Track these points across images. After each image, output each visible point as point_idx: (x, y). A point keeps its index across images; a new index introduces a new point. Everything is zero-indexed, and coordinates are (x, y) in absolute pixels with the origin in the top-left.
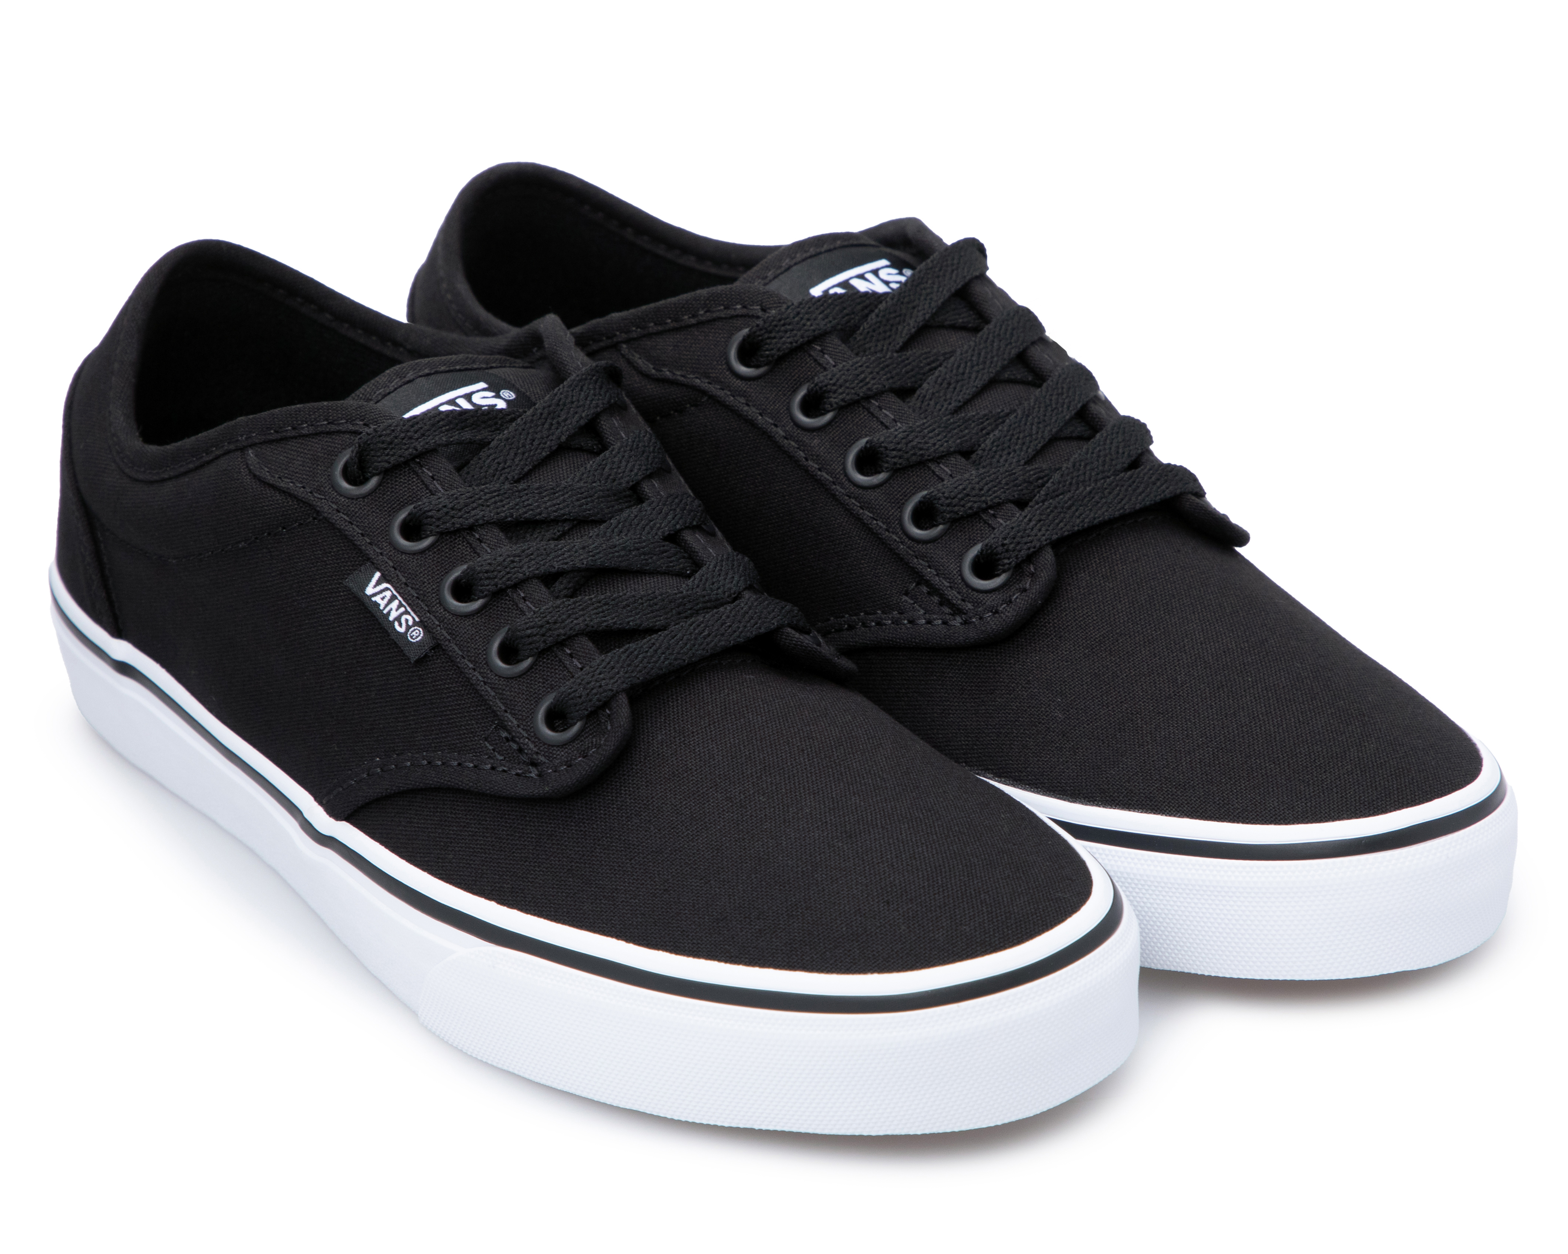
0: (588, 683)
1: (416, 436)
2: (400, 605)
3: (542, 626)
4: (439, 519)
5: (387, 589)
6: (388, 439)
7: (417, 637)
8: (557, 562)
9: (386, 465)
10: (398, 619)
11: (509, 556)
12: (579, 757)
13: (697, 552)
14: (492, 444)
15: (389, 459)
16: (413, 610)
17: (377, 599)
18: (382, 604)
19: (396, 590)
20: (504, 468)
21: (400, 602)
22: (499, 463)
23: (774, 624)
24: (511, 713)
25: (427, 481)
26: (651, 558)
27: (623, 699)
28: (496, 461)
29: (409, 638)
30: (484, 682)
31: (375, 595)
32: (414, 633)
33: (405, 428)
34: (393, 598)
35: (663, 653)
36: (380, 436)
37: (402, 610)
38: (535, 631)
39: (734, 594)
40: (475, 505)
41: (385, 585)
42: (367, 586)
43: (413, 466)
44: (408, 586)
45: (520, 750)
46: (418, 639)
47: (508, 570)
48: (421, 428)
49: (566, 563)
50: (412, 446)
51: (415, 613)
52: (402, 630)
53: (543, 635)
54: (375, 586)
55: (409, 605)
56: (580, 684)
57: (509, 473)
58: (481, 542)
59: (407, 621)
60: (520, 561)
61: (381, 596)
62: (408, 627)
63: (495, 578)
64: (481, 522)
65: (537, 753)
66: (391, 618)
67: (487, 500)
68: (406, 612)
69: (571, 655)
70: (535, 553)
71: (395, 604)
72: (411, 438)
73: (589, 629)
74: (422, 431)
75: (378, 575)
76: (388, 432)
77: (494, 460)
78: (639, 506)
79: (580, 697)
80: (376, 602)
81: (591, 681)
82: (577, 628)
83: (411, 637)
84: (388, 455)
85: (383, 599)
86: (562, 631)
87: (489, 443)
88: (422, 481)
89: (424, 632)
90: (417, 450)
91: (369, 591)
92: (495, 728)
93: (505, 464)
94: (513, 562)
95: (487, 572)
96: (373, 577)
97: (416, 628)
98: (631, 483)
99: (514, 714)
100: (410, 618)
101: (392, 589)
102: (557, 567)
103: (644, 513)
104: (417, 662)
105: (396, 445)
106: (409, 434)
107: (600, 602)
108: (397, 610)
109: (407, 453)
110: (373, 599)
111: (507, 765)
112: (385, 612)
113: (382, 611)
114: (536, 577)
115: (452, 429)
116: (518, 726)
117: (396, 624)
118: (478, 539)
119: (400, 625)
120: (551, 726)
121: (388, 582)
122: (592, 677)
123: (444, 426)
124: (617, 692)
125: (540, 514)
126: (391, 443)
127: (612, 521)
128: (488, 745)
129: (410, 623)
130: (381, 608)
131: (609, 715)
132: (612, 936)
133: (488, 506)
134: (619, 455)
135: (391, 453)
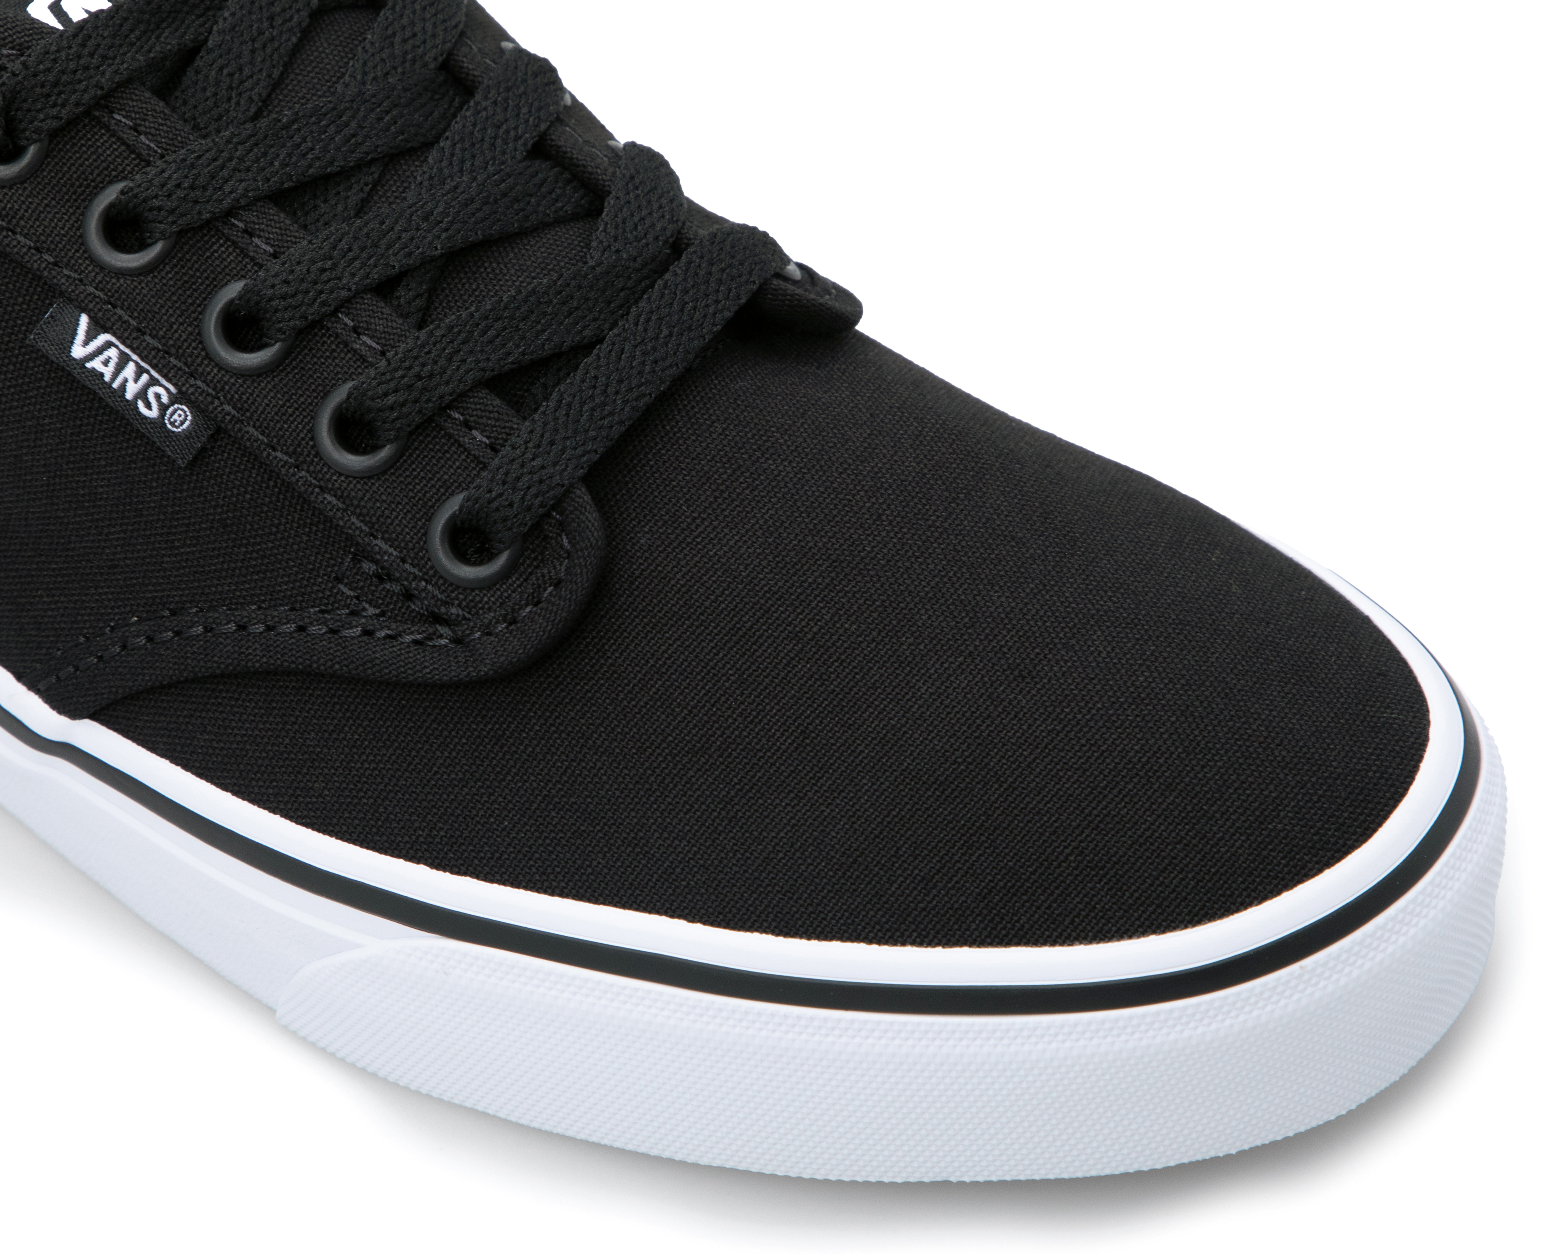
0: (518, 479)
1: (95, 61)
2: (140, 371)
3: (410, 387)
4: (172, 211)
5: (108, 345)
6: (51, 78)
7: (182, 423)
8: (395, 255)
9: (55, 124)
10: (142, 394)
11: (313, 262)
12: (527, 605)
13: (584, 166)
14: (210, 43)
15: (60, 111)
16: (165, 376)
17: (96, 364)
18: (108, 372)
19: (124, 343)
20: (242, 82)
21: (136, 363)
22: (231, 75)
23: (754, 282)
24: (382, 538)
25: (129, 136)
26: (529, 203)
27: (582, 495)
28: (225, 71)
29: (169, 426)
30: (320, 487)
31: (91, 357)
32: (176, 417)
33: (72, 51)
34: (124, 360)
35: (617, 393)
36: (35, 75)
37: (145, 378)
38: (400, 397)
39: (672, 236)
40: (225, 173)
41: (103, 338)
42: (72, 343)
43: (97, 114)
44: (144, 334)
45: (408, 596)
46: (185, 426)
47: (319, 287)
48: (99, 45)
49: (410, 254)
50: (94, 81)
51: (169, 380)
52: (154, 413)
53: (416, 401)
54: (86, 343)
55: (154, 367)
56: (504, 483)
57: (252, 89)
58: (251, 235)
59: (158, 396)
60: (334, 266)
61: (102, 358)
62: (163, 408)
63: (300, 305)
64: (243, 202)
65: (445, 603)
66: (129, 396)
67: (241, 159)
68: (153, 382)
69: (467, 425)
70: (355, 247)
71: (130, 370)
72: (86, 68)
73: (488, 374)
74: (100, 51)
75: (84, 320)
76: (48, 65)
77: (221, 69)
78: (472, 103)
79: (511, 505)
80: (93, 370)
81: (522, 474)
82: (470, 377)
83: (172, 424)
84: (55, 105)
85: (106, 363)
86: (443, 389)
87: (206, 40)
88: (119, 139)
89: (194, 417)
90: (102, 88)
91: (78, 351)
92: (352, 559)
93: (241, 73)
94: (323, 270)
95: (284, 297)
96: (78, 325)
97: (176, 406)
98: (440, 59)
99: (389, 539)
100: (162, 391)
101: (117, 343)
102: (397, 265)
103: (484, 114)
104: (192, 464)
105: (65, 86)
106: (82, 61)
107: (487, 318)
108: (136, 381)
109: (86, 97)
110: (89, 365)
111: (394, 626)
112: (115, 385)
113: (109, 385)
114: (367, 290)
115: (145, 32)
116: (403, 561)
117: (141, 405)
118: (245, 231)
119: (149, 406)
120: (461, 555)
121: (106, 330)
122: (522, 466)
123: (132, 31)
124: (572, 485)
125: (331, 163)
126: (56, 84)
127: (442, 144)
128: (345, 590)
129: (165, 399)
130: (107, 378)
131: (561, 523)
132: (658, 912)
133: (248, 170)
134: (407, 12)
135: (59, 101)
